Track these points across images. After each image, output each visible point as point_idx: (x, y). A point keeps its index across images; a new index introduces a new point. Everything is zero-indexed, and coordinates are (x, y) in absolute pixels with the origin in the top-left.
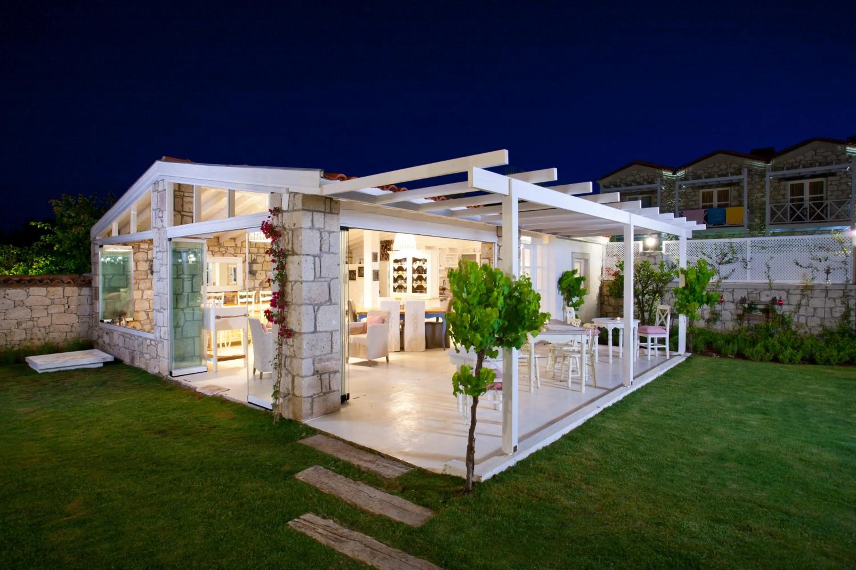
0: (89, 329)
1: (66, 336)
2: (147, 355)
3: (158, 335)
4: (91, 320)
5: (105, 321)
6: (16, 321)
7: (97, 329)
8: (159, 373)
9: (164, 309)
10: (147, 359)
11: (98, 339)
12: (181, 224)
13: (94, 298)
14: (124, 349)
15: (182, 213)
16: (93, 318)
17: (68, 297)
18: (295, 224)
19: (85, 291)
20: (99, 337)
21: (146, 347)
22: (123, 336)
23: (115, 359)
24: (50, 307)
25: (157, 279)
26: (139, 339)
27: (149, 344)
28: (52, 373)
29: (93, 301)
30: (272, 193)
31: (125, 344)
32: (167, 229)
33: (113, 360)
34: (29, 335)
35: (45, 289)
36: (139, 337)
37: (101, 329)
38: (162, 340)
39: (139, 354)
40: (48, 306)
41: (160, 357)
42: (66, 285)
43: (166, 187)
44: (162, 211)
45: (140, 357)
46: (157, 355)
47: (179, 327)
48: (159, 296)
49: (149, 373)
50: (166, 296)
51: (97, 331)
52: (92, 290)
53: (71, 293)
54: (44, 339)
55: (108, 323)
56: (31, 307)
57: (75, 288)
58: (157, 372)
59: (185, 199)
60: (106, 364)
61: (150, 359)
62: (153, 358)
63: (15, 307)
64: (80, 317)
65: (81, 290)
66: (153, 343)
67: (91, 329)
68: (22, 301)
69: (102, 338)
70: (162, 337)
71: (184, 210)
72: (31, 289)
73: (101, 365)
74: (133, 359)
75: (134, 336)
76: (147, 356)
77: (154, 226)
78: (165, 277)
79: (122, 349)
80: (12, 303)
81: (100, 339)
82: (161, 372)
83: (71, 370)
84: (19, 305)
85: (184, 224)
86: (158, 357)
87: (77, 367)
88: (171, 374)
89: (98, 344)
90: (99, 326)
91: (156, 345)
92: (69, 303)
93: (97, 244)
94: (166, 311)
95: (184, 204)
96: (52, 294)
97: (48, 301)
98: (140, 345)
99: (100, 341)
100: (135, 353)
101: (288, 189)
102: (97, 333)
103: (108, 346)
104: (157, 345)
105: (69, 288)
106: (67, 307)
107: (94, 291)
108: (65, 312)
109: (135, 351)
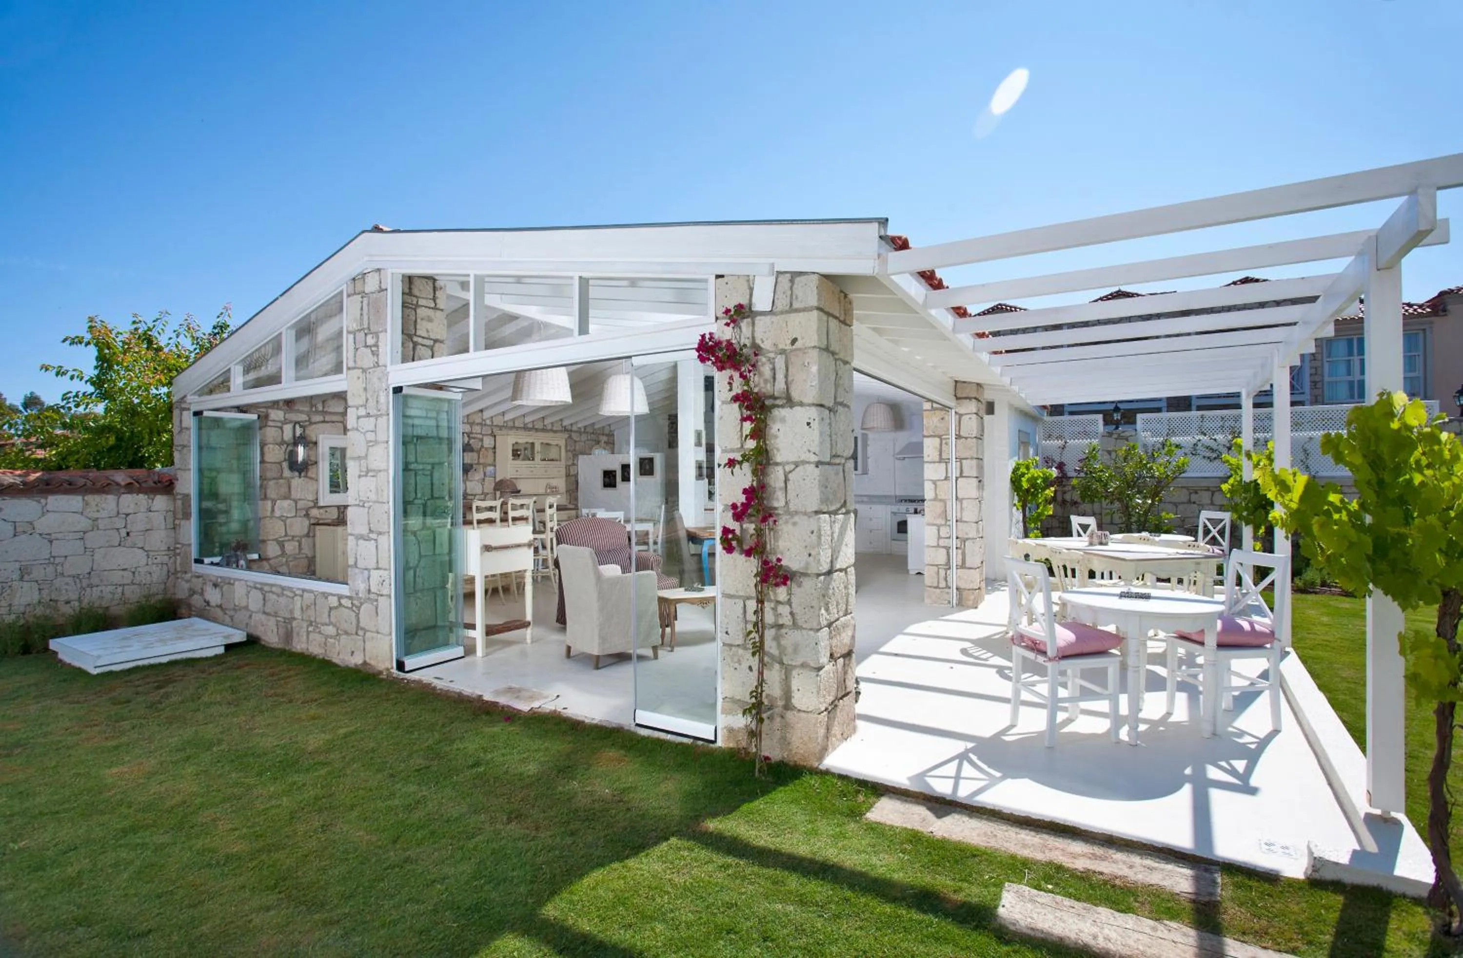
0: (169, 577)
1: (123, 594)
2: (331, 627)
3: (362, 587)
4: (172, 560)
5: (207, 560)
6: (17, 565)
7: (188, 576)
8: (365, 663)
9: (380, 533)
10: (327, 637)
11: (191, 595)
12: (413, 360)
13: (180, 516)
14: (263, 617)
15: (415, 339)
16: (176, 555)
17: (127, 515)
18: (794, 341)
19: (161, 502)
20: (192, 592)
21: (326, 610)
22: (261, 589)
23: (249, 636)
24: (89, 535)
25: (357, 473)
26: (306, 595)
27: (336, 604)
28: (123, 672)
29: (177, 522)
30: (718, 277)
31: (264, 604)
32: (389, 368)
33: (245, 639)
34: (45, 593)
35: (80, 498)
36: (304, 590)
37: (198, 577)
38: (372, 596)
39: (305, 625)
40: (85, 533)
41: (365, 631)
42: (122, 490)
43: (388, 284)
44: (376, 335)
45: (308, 633)
46: (358, 627)
47: (410, 568)
48: (363, 506)
49: (336, 665)
50: (385, 506)
51: (187, 581)
52: (175, 500)
53: (132, 506)
54: (80, 600)
55: (212, 564)
56: (49, 534)
57: (141, 496)
58: (360, 662)
59: (419, 311)
60: (229, 647)
61: (338, 634)
62: (346, 633)
63: (15, 535)
64: (151, 554)
65: (153, 500)
66: (346, 602)
67: (172, 577)
68: (31, 523)
69: (202, 594)
70: (373, 590)
71: (418, 334)
72: (51, 499)
73: (221, 650)
74: (288, 636)
75: (290, 589)
76: (330, 630)
77: (351, 364)
78: (383, 466)
79: (258, 617)
80: (10, 528)
81: (196, 597)
82: (368, 661)
83: (161, 664)
84: (24, 532)
85: (420, 359)
86: (361, 633)
87: (173, 657)
88: (401, 666)
89: (189, 606)
90: (191, 571)
91: (356, 608)
92: (128, 526)
93: (189, 409)
94: (386, 536)
95: (419, 320)
96: (95, 509)
97: (84, 523)
98: (308, 607)
99: (197, 600)
100: (294, 624)
101: (773, 265)
102: (186, 586)
103: (218, 610)
104: (359, 608)
105: (129, 496)
106: (124, 534)
107: (179, 503)
108: (119, 545)
109: (294, 619)
